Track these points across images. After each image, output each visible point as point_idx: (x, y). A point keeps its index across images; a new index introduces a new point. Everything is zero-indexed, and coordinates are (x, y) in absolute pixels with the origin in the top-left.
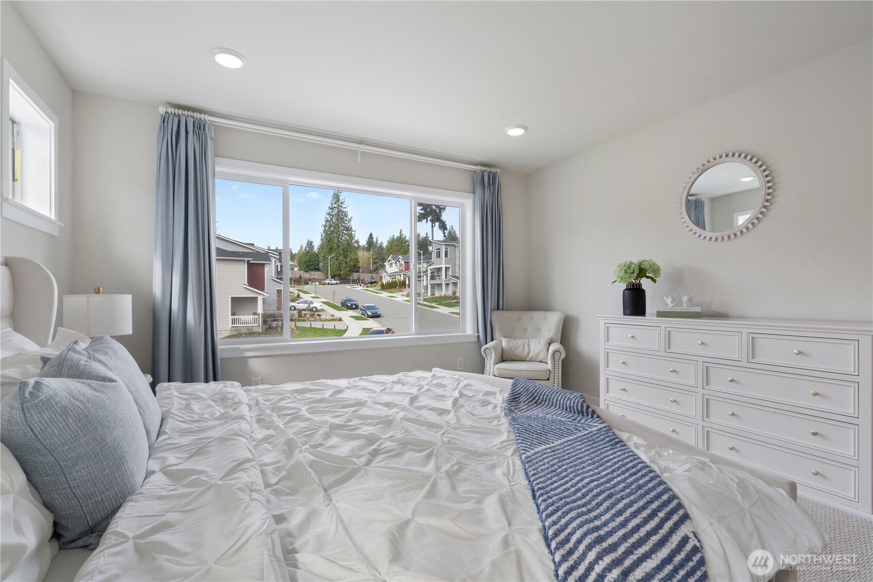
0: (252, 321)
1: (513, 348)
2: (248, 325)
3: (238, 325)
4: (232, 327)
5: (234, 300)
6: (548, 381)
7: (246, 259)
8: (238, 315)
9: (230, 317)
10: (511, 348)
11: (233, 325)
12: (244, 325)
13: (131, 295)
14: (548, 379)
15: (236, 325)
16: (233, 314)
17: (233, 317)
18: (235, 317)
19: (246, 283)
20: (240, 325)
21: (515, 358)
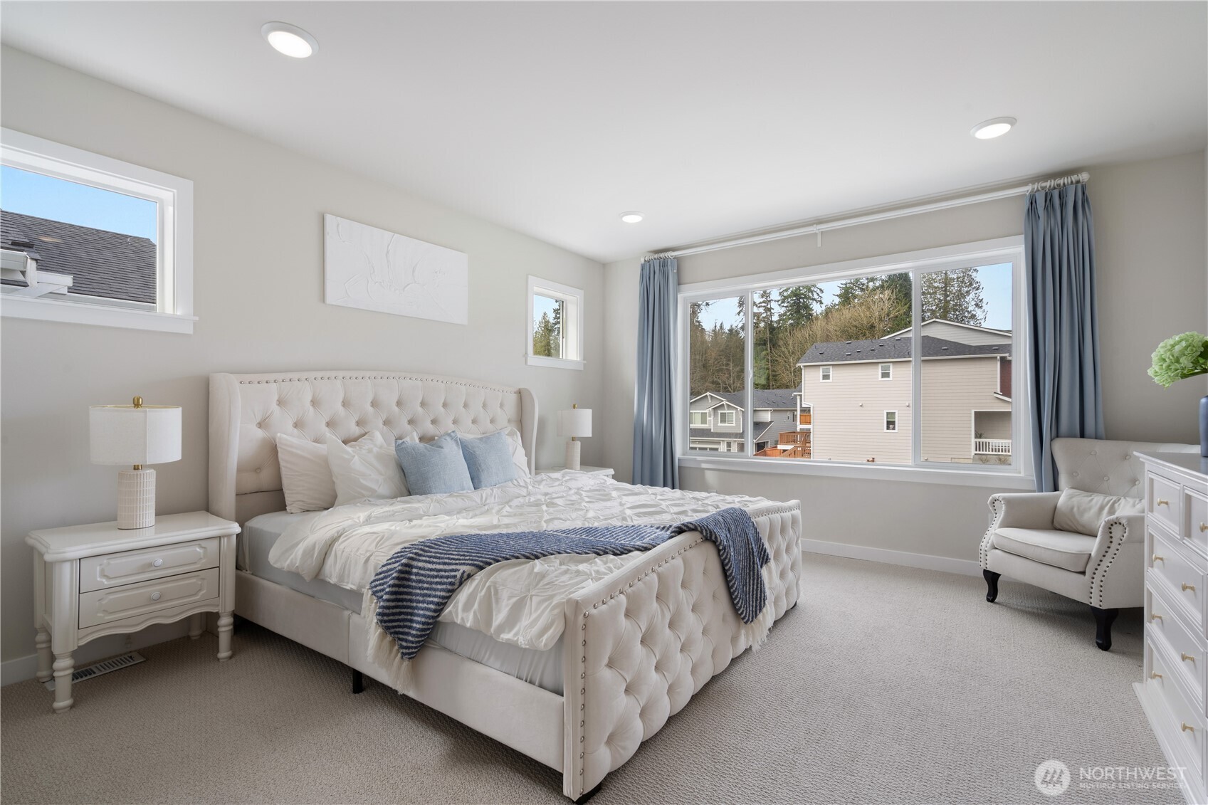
0: (1004, 448)
1: (1075, 509)
2: (1000, 453)
3: (984, 453)
4: (975, 454)
5: (979, 415)
6: (1081, 576)
7: (998, 356)
8: (986, 438)
9: (973, 440)
10: (1072, 508)
11: (978, 452)
12: (994, 453)
13: (591, 410)
14: (1083, 573)
15: (981, 452)
16: (978, 435)
17: (978, 440)
18: (981, 440)
19: (999, 391)
20: (987, 453)
21: (1080, 529)
